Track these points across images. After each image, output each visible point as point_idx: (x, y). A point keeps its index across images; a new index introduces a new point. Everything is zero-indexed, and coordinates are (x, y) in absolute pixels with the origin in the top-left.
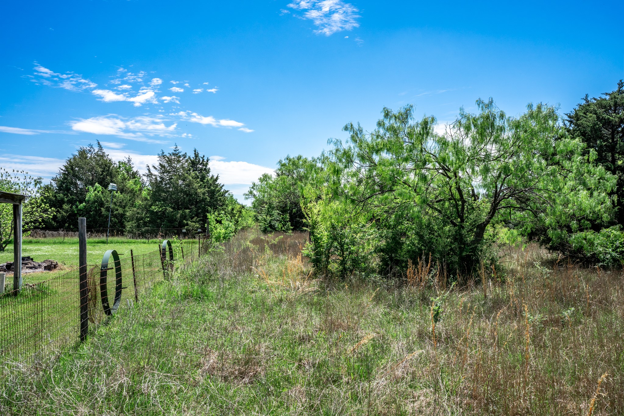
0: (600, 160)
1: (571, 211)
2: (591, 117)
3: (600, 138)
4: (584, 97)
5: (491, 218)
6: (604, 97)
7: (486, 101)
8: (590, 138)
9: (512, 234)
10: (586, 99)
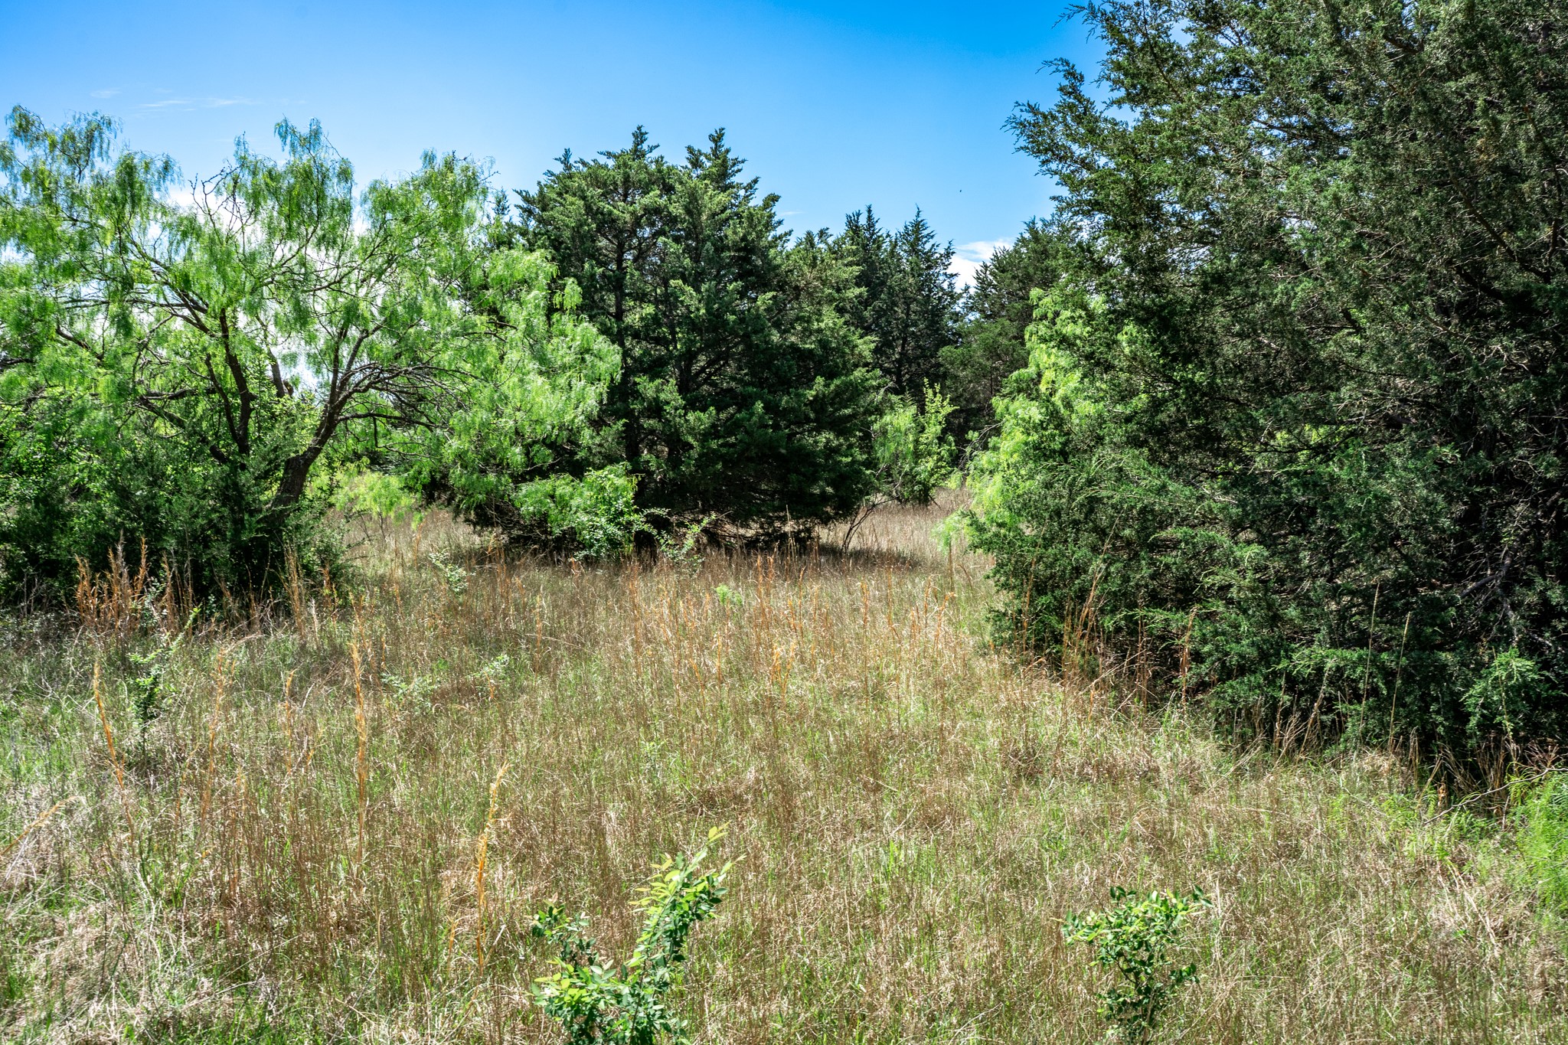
0: (589, 308)
1: (511, 423)
2: (572, 204)
3: (592, 257)
4: (561, 154)
5: (322, 442)
6: (603, 160)
7: (304, 130)
8: (570, 255)
9: (387, 486)
10: (565, 160)
